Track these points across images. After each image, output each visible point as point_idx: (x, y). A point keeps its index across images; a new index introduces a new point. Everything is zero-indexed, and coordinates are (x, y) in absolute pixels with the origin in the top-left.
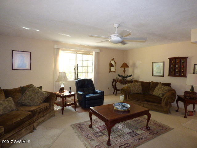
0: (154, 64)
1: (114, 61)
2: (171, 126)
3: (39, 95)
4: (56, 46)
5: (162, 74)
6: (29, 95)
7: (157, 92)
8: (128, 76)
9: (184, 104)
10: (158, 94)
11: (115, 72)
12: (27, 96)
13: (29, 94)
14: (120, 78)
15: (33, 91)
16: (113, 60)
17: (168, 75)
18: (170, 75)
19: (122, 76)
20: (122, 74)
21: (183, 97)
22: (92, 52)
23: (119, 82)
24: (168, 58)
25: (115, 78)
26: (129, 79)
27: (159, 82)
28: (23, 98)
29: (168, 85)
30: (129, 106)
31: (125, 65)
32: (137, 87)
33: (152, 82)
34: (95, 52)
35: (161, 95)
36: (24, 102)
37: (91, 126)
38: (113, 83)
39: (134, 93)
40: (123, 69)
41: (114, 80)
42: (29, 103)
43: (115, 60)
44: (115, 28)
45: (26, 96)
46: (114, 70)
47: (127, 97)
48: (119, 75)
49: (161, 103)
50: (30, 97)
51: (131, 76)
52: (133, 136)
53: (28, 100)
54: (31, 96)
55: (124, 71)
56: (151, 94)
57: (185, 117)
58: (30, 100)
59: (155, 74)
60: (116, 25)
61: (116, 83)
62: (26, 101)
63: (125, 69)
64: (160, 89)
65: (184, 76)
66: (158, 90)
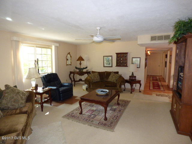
0: (105, 58)
1: (70, 55)
2: (129, 100)
3: (21, 95)
4: (15, 38)
5: (111, 65)
6: (11, 97)
7: (111, 79)
8: (84, 68)
9: (131, 85)
10: (113, 80)
11: (71, 65)
12: (9, 99)
13: (9, 96)
14: (78, 70)
15: (13, 92)
16: (69, 53)
17: (116, 66)
18: (117, 66)
19: (79, 68)
20: (78, 66)
21: (129, 80)
22: (52, 46)
23: (77, 74)
24: (116, 53)
25: (72, 70)
26: (85, 70)
27: (111, 71)
28: (4, 102)
29: (117, 73)
30: (107, 91)
31: (81, 59)
32: (96, 76)
33: (106, 72)
34: (55, 46)
35: (115, 81)
36: (6, 105)
37: (81, 113)
38: (70, 75)
39: (95, 82)
40: (79, 62)
41: (71, 73)
42: (13, 105)
43: (70, 53)
44: (97, 30)
45: (7, 98)
46: (70, 64)
47: (90, 86)
48: (76, 68)
49: (116, 87)
50: (12, 100)
51: (86, 68)
52: (114, 111)
53: (12, 102)
54: (13, 97)
55: (80, 64)
56: (106, 81)
57: (131, 93)
58: (14, 102)
59: (105, 65)
60: (98, 28)
61: (74, 75)
62: (9, 105)
63: (80, 62)
64: (114, 77)
65: (126, 66)
66: (112, 77)
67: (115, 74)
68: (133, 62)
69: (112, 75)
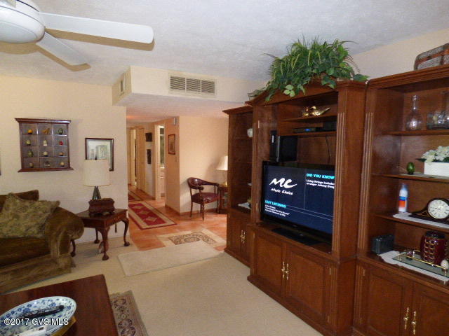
10: (22, 229)
17: (20, 168)
18: (25, 169)
24: (17, 119)
29: (33, 195)
35: (35, 230)
49: (47, 253)
57: (105, 258)
64: (22, 215)
65: (68, 167)
66: (17, 217)
67: (27, 204)
68: (90, 152)
69: (11, 206)
